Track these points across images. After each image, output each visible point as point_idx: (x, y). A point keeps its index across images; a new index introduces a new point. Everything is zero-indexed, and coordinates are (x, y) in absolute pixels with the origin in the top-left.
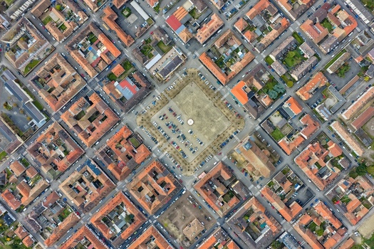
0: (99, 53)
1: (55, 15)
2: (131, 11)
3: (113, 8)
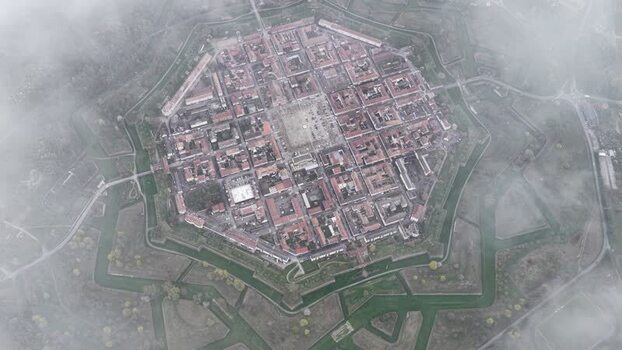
0: (345, 185)
1: (365, 220)
2: (311, 203)
3: (323, 209)
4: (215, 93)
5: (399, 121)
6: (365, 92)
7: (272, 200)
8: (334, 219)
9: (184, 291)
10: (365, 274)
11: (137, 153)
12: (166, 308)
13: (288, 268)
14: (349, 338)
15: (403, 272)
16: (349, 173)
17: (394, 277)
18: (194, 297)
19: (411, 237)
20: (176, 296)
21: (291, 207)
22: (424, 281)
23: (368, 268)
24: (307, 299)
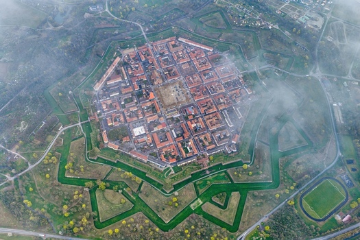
0: (195, 125)
1: (207, 143)
2: (178, 136)
3: (184, 138)
4: (123, 78)
5: (224, 90)
6: (205, 75)
7: (156, 134)
8: (190, 143)
9: (108, 184)
10: (208, 172)
11: (81, 111)
12: (98, 194)
13: (165, 171)
14: (200, 208)
15: (229, 171)
16: (197, 118)
17: (224, 174)
18: (114, 188)
19: (232, 152)
20: (103, 188)
21: (166, 137)
22: (240, 175)
23: (209, 169)
24: (176, 187)
